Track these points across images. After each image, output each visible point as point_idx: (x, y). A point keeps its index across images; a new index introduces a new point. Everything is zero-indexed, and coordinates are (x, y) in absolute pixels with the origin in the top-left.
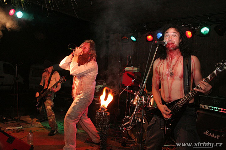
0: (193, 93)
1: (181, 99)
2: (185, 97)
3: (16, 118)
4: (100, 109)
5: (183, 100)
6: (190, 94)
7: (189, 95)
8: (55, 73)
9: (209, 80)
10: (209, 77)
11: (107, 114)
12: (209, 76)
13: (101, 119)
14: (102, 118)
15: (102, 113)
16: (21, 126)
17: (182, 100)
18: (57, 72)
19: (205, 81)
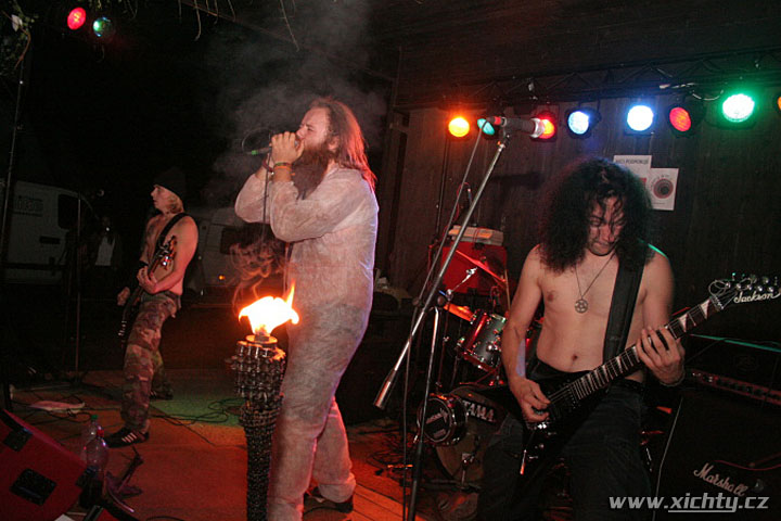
0: (627, 361)
1: (587, 372)
2: (600, 368)
3: (70, 374)
4: (251, 338)
5: (594, 376)
6: (619, 362)
7: (615, 363)
8: (184, 223)
9: (681, 327)
10: (683, 320)
11: (272, 354)
12: (685, 316)
13: (249, 369)
14: (252, 365)
15: (254, 349)
16: (81, 402)
17: (589, 376)
18: (192, 220)
19: (669, 329)
